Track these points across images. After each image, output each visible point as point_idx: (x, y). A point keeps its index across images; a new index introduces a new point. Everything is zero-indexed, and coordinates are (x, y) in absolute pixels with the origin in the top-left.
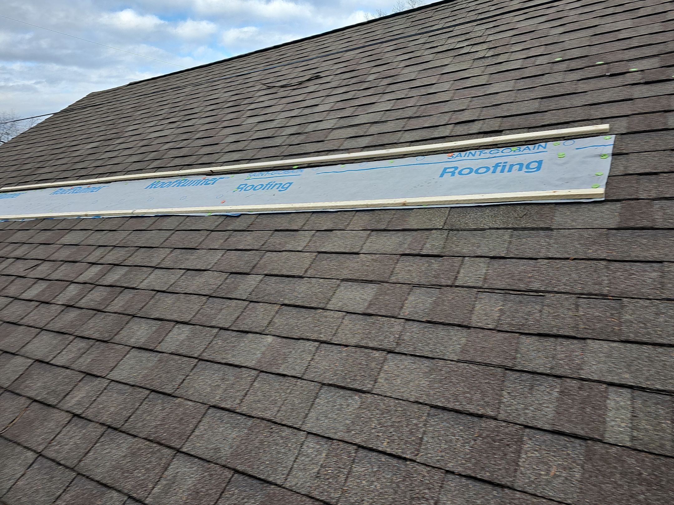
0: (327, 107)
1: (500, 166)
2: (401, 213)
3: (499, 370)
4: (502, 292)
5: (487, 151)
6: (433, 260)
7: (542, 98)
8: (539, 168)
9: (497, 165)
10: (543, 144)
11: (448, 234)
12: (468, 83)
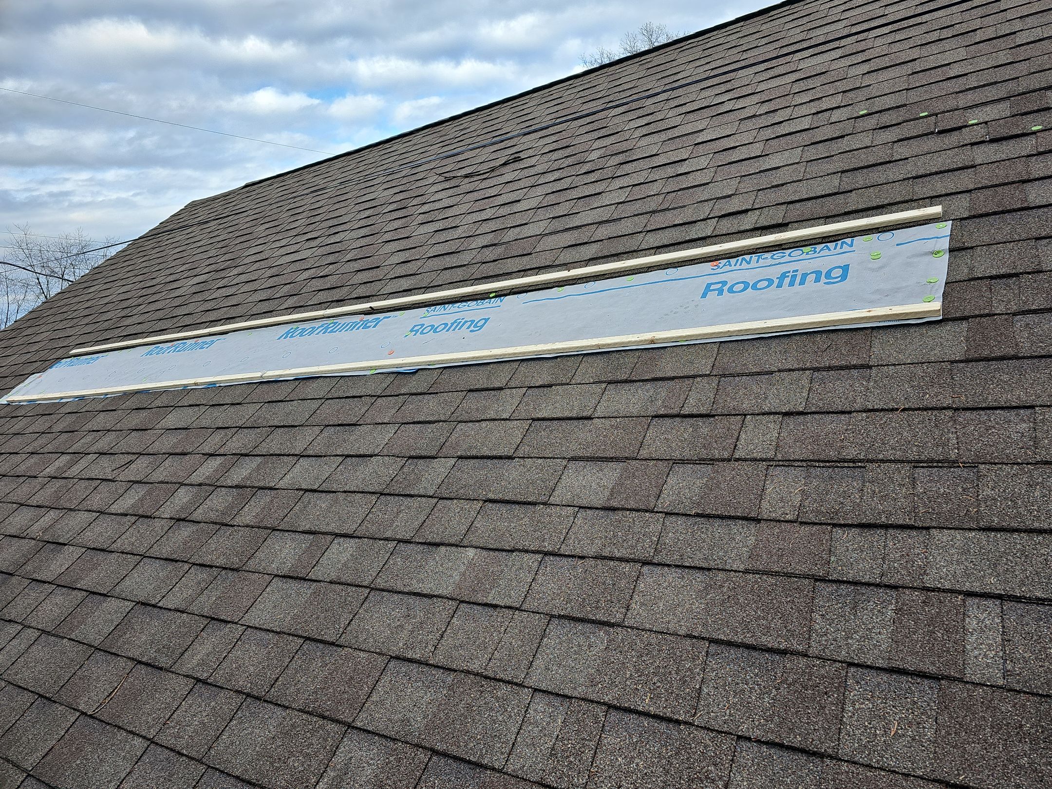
0: (533, 203)
1: (788, 276)
2: (650, 354)
3: (806, 582)
4: (804, 464)
5: (768, 255)
6: (700, 422)
7: (843, 172)
8: (844, 277)
9: (784, 276)
10: (848, 241)
11: (719, 381)
12: (735, 156)
